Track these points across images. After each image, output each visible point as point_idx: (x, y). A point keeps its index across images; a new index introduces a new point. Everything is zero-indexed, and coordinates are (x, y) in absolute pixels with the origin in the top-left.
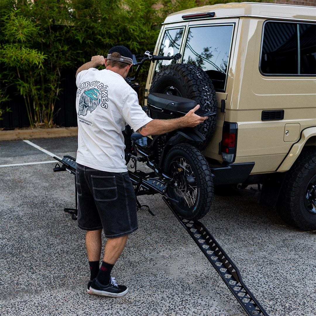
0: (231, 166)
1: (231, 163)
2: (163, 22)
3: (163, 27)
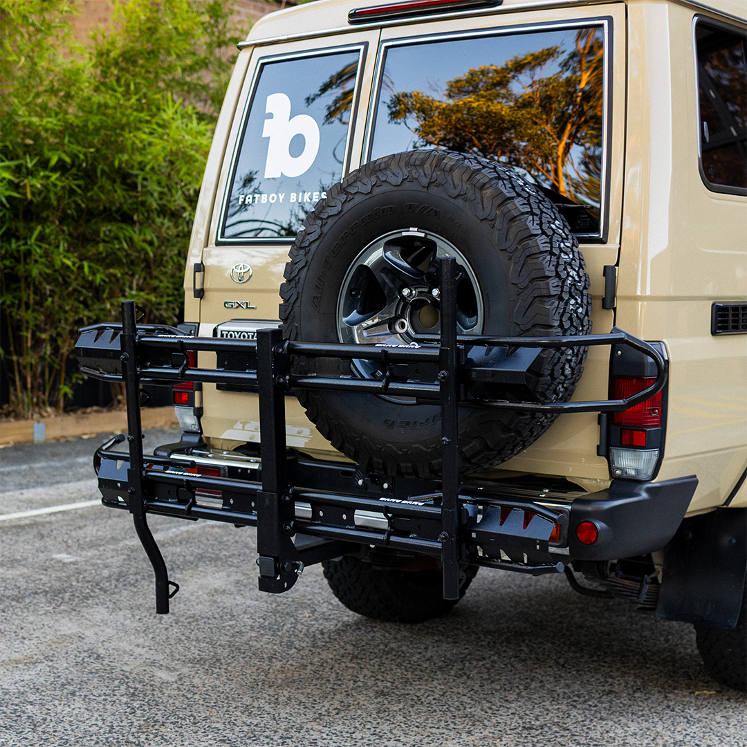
0: (649, 490)
1: (648, 481)
2: (244, 40)
3: (243, 56)
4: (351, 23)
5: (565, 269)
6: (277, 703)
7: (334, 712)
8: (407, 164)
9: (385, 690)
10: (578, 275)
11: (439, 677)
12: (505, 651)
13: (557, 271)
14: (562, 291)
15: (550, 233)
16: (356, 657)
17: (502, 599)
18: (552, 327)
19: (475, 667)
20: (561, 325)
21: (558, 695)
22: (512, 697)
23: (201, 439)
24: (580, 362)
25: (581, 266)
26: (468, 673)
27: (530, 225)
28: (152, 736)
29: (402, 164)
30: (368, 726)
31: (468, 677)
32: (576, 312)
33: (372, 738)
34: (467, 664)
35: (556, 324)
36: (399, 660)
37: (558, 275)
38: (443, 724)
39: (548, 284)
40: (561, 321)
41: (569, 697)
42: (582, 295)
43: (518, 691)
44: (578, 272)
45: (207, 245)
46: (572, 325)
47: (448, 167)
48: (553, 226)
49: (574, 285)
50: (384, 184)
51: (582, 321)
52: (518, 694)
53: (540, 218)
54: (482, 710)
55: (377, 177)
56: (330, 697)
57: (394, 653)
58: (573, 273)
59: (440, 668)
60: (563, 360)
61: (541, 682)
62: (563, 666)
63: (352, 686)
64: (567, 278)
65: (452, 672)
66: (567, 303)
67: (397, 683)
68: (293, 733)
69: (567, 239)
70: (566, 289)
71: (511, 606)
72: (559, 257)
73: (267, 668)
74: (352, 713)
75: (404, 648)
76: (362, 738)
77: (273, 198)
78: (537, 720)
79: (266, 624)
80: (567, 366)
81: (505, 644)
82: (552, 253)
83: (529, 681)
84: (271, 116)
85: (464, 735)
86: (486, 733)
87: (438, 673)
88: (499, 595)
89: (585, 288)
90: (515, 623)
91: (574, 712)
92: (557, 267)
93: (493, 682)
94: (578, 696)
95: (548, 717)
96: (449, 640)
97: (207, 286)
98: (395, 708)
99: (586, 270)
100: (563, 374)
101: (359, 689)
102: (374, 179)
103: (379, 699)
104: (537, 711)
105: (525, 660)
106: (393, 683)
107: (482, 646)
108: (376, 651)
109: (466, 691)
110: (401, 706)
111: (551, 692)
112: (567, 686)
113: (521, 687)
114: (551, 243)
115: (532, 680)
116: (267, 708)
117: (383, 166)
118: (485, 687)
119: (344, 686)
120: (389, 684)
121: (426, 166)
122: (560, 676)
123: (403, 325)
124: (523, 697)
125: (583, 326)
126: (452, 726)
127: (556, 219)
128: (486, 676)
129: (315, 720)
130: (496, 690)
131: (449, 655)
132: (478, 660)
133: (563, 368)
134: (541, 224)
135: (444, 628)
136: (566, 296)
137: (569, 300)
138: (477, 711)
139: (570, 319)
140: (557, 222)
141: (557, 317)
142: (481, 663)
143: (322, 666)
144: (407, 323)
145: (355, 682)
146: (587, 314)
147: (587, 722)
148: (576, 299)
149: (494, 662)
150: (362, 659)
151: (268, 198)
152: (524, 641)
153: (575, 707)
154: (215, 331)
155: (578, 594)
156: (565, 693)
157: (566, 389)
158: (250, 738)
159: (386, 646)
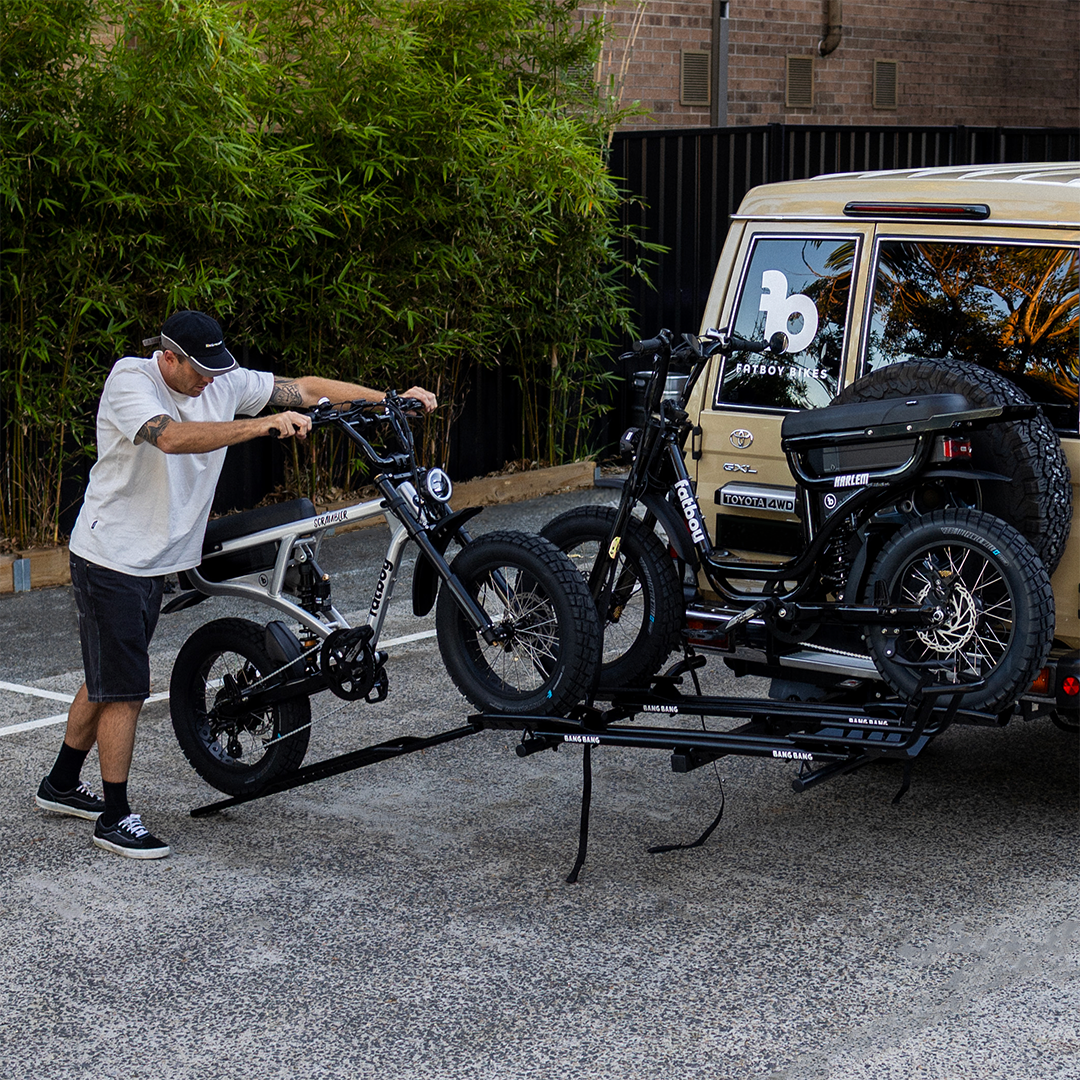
2: (735, 214)
3: (736, 229)
4: (848, 215)
5: (1051, 469)
6: (778, 837)
7: (835, 844)
8: (915, 376)
9: (877, 826)
10: (1061, 472)
11: (926, 813)
12: (988, 789)
13: (1043, 472)
14: (1048, 488)
15: (1037, 439)
16: (840, 797)
17: (978, 737)
18: (1040, 518)
19: (960, 804)
20: (1048, 516)
21: (1044, 827)
22: (1000, 829)
23: (697, 592)
24: (1064, 542)
25: (1063, 463)
26: (954, 809)
27: (1021, 435)
28: (677, 865)
29: (910, 375)
30: (871, 855)
31: (955, 813)
32: (1059, 503)
33: (877, 864)
34: (952, 802)
35: (1044, 516)
36: (882, 799)
37: (1045, 475)
38: (939, 852)
39: (1036, 484)
40: (1048, 513)
41: (1054, 829)
42: (1065, 487)
43: (1005, 824)
44: (1060, 469)
45: (703, 409)
46: (1056, 514)
47: (950, 383)
48: (1040, 432)
49: (1057, 481)
50: (895, 392)
51: (1064, 509)
52: (1006, 827)
53: (1029, 427)
54: (973, 840)
55: (888, 384)
56: (826, 833)
57: (876, 792)
58: (1057, 471)
59: (925, 805)
60: (1050, 543)
61: (1027, 816)
62: (1047, 802)
63: (844, 823)
64: (1052, 476)
65: (938, 809)
66: (1052, 497)
67: (886, 819)
68: (803, 861)
69: (1051, 441)
70: (1051, 486)
71: (988, 745)
72: (1045, 459)
73: (755, 807)
74: (852, 844)
75: (885, 787)
76: (868, 864)
77: (772, 371)
78: (1025, 847)
79: (735, 765)
80: (1053, 548)
81: (986, 783)
82: (1039, 457)
83: (1014, 815)
84: (767, 291)
85: (960, 861)
86: (980, 858)
87: (925, 810)
88: (973, 733)
89: (1067, 481)
90: (994, 762)
91: (1059, 841)
92: (1043, 469)
93: (979, 817)
94: (1063, 828)
95: (1035, 846)
96: (929, 779)
97: (705, 447)
98: (891, 841)
99: (1067, 465)
100: (1049, 554)
101: (852, 825)
102: (885, 387)
103: (873, 833)
104: (1025, 841)
105: (1009, 797)
106: (883, 819)
107: (963, 784)
108: (858, 790)
109: (954, 825)
110: (896, 838)
111: (1036, 825)
112: (1052, 819)
113: (1008, 821)
114: (1038, 448)
115: (1017, 815)
116: (771, 841)
117: (893, 375)
118: (973, 822)
119: (836, 822)
120: (880, 821)
121: (931, 379)
122: (1044, 811)
123: (908, 506)
124: (1010, 829)
125: (1065, 513)
126: (947, 854)
127: (1042, 424)
128: (972, 812)
129: (820, 851)
130: (984, 824)
131: (931, 792)
132: (962, 798)
133: (1050, 550)
134: (1029, 433)
135: (920, 767)
136: (1051, 492)
137: (1054, 494)
138: (971, 843)
139: (1055, 510)
140: (1043, 427)
141: (1044, 510)
142: (965, 801)
143: (808, 805)
144: (912, 504)
145: (846, 819)
146: (1069, 502)
147: (1073, 849)
148: (1060, 493)
149: (978, 799)
150: (845, 798)
151: (767, 369)
152: (1005, 779)
153: (1060, 837)
154: (718, 493)
155: (1060, 730)
156: (1050, 826)
157: (1052, 565)
158: (766, 865)
159: (866, 786)
